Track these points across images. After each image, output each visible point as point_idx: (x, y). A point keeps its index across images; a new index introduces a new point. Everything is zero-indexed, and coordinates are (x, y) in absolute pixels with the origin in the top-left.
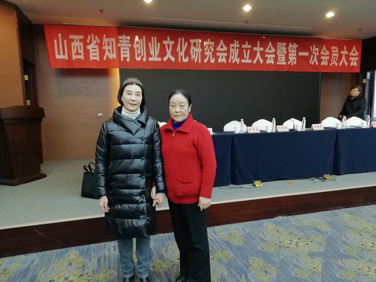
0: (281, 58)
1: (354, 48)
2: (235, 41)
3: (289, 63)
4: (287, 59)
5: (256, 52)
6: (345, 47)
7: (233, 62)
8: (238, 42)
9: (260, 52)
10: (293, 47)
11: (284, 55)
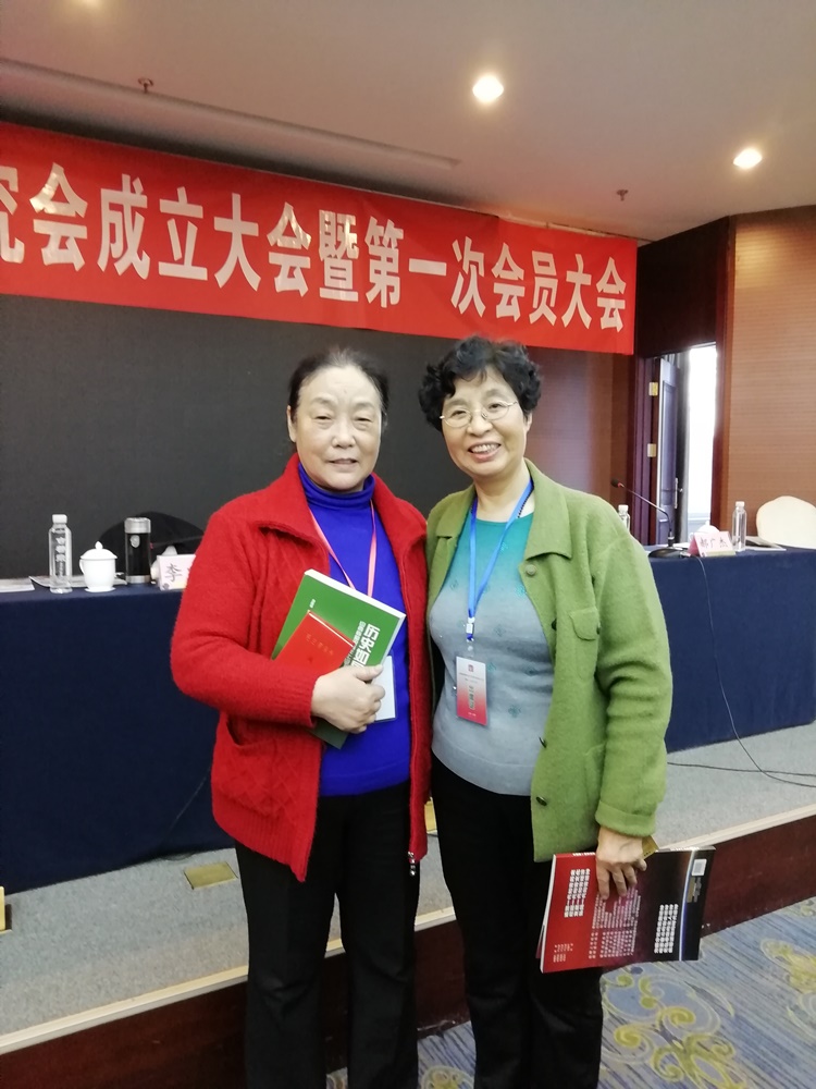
0: (340, 274)
1: (611, 266)
2: (126, 179)
3: (371, 296)
4: (362, 282)
5: (226, 238)
6: (579, 258)
7: (121, 268)
8: (138, 184)
9: (246, 239)
10: (388, 235)
11: (348, 265)
